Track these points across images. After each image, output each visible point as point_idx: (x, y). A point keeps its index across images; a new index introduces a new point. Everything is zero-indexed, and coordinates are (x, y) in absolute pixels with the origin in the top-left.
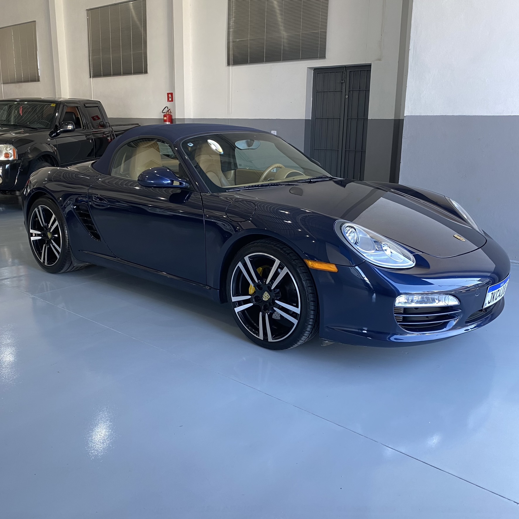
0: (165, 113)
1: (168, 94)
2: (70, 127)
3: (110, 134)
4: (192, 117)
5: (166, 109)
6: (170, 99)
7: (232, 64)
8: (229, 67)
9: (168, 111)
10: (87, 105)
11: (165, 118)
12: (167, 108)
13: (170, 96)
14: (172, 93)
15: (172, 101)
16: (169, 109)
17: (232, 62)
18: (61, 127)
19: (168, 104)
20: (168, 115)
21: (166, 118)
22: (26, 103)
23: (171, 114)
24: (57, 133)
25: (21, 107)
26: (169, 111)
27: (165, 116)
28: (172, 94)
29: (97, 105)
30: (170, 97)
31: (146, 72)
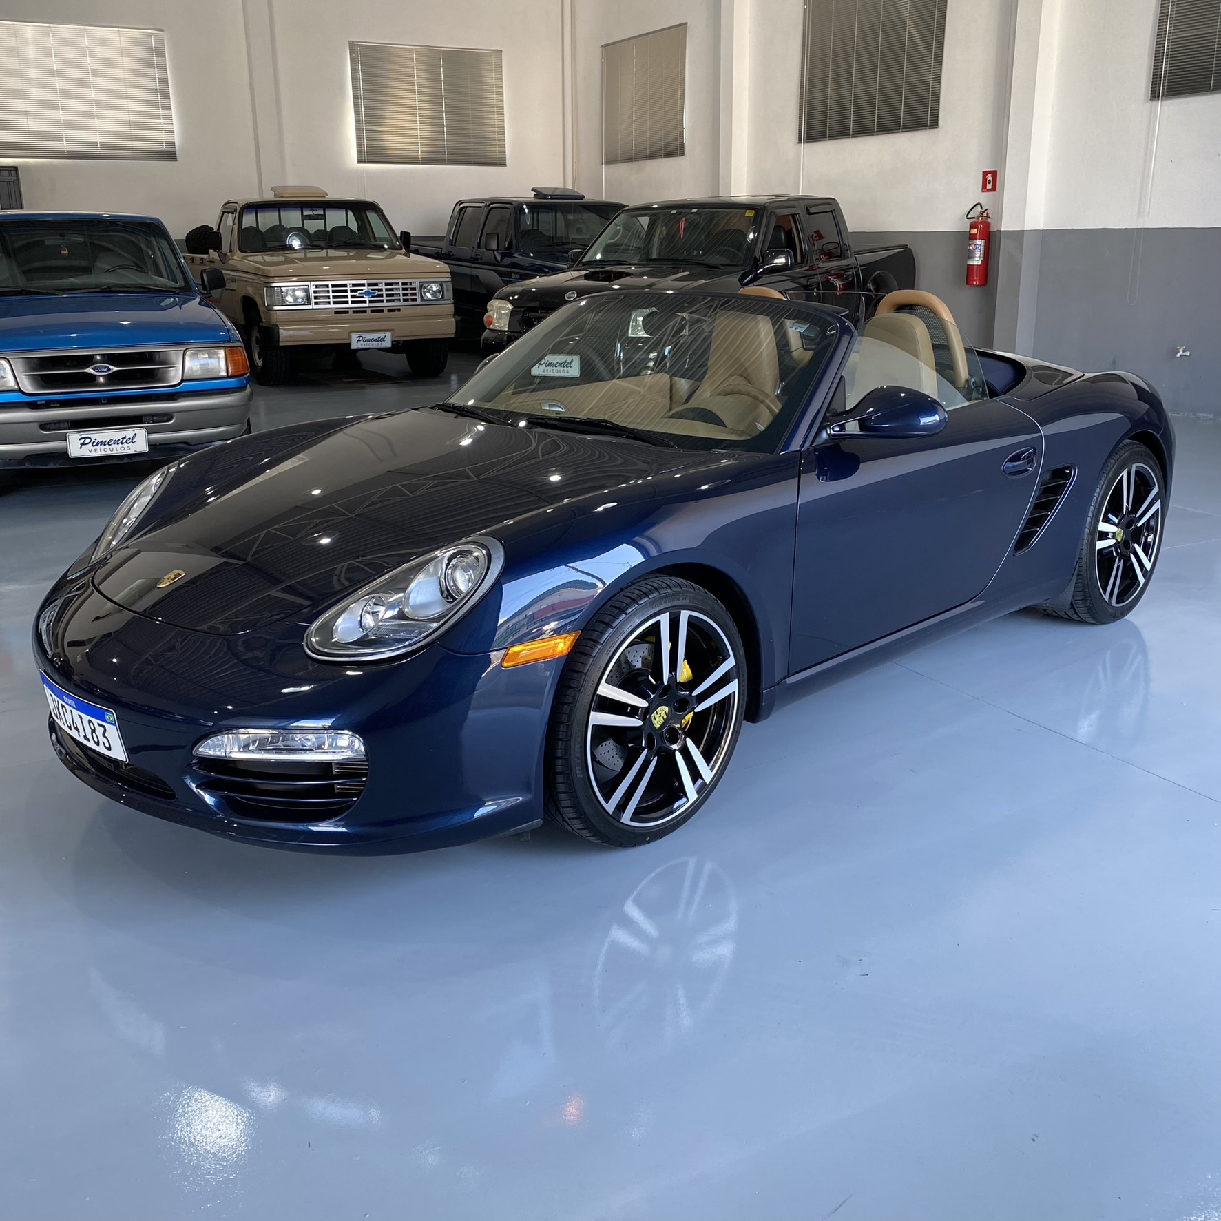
0: (974, 218)
1: (985, 174)
2: (780, 261)
3: (853, 273)
4: (1041, 227)
5: (978, 208)
6: (989, 186)
7: (1165, 93)
8: (1154, 103)
9: (982, 214)
10: (812, 210)
11: (974, 231)
12: (979, 206)
13: (989, 177)
14: (996, 171)
15: (994, 189)
16: (984, 209)
17: (1163, 89)
18: (764, 263)
19: (984, 198)
20: (982, 222)
21: (976, 230)
22: (694, 210)
23: (989, 220)
24: (756, 275)
25: (684, 219)
26: (985, 214)
27: (972, 226)
28: (994, 174)
29: (829, 208)
30: (991, 181)
31: (935, 124)
